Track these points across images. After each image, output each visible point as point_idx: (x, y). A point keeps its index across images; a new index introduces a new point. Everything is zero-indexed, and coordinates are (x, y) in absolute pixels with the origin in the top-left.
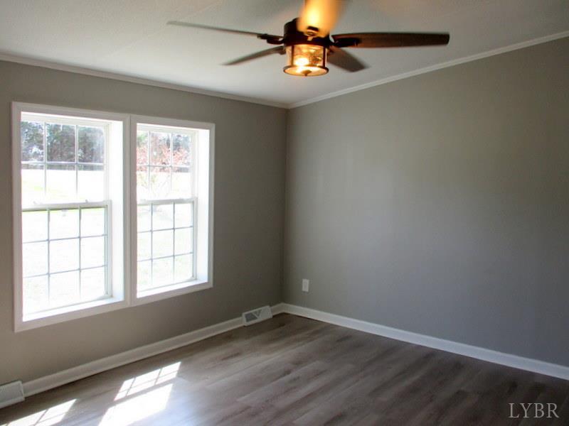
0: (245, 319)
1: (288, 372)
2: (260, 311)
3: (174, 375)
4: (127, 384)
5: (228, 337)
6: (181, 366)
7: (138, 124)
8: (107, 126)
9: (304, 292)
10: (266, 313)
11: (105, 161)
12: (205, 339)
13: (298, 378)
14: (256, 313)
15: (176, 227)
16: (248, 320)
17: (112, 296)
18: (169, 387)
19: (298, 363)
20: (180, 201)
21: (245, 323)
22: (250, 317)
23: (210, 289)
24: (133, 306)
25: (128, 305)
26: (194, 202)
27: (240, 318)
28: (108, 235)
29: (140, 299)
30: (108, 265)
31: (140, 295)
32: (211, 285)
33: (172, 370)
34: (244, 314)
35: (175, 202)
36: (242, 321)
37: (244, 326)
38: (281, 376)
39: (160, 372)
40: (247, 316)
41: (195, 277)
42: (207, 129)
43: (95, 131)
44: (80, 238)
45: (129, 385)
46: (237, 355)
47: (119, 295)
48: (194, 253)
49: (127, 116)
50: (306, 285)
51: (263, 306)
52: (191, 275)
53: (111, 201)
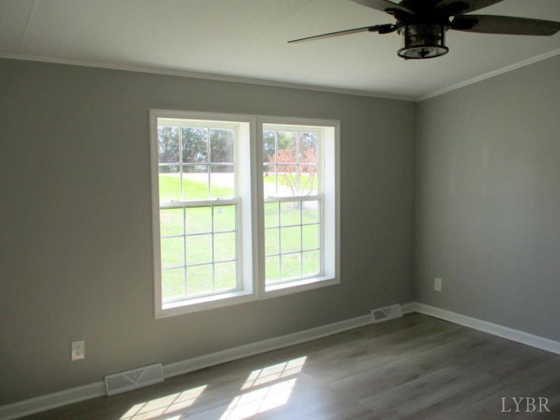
0: (374, 317)
1: (416, 377)
2: (390, 309)
3: (299, 370)
4: (254, 374)
5: (356, 334)
6: (307, 360)
7: (264, 124)
8: (236, 128)
9: (437, 291)
10: (396, 311)
11: (235, 161)
12: (333, 335)
13: (426, 383)
14: (385, 310)
15: (303, 223)
16: (377, 318)
17: (242, 289)
18: (293, 382)
19: (427, 367)
20: (308, 198)
21: (374, 321)
22: (379, 315)
23: (338, 285)
24: (261, 299)
25: (257, 298)
26: (320, 199)
27: (369, 315)
28: (238, 231)
29: (268, 292)
30: (239, 259)
31: (268, 289)
32: (338, 282)
33: (298, 363)
34: (373, 311)
35: (302, 199)
36: (370, 319)
37: (373, 324)
38: (407, 381)
39: (286, 366)
40: (375, 313)
41: (322, 273)
42: (332, 126)
43: (226, 133)
44: (213, 233)
45: (255, 376)
46: (363, 353)
47: (249, 289)
48: (322, 248)
49: (253, 117)
50: (438, 285)
51: (392, 304)
52: (319, 271)
53: (241, 199)
